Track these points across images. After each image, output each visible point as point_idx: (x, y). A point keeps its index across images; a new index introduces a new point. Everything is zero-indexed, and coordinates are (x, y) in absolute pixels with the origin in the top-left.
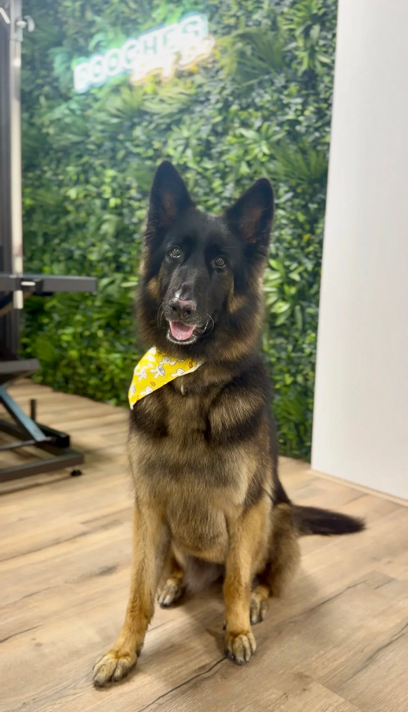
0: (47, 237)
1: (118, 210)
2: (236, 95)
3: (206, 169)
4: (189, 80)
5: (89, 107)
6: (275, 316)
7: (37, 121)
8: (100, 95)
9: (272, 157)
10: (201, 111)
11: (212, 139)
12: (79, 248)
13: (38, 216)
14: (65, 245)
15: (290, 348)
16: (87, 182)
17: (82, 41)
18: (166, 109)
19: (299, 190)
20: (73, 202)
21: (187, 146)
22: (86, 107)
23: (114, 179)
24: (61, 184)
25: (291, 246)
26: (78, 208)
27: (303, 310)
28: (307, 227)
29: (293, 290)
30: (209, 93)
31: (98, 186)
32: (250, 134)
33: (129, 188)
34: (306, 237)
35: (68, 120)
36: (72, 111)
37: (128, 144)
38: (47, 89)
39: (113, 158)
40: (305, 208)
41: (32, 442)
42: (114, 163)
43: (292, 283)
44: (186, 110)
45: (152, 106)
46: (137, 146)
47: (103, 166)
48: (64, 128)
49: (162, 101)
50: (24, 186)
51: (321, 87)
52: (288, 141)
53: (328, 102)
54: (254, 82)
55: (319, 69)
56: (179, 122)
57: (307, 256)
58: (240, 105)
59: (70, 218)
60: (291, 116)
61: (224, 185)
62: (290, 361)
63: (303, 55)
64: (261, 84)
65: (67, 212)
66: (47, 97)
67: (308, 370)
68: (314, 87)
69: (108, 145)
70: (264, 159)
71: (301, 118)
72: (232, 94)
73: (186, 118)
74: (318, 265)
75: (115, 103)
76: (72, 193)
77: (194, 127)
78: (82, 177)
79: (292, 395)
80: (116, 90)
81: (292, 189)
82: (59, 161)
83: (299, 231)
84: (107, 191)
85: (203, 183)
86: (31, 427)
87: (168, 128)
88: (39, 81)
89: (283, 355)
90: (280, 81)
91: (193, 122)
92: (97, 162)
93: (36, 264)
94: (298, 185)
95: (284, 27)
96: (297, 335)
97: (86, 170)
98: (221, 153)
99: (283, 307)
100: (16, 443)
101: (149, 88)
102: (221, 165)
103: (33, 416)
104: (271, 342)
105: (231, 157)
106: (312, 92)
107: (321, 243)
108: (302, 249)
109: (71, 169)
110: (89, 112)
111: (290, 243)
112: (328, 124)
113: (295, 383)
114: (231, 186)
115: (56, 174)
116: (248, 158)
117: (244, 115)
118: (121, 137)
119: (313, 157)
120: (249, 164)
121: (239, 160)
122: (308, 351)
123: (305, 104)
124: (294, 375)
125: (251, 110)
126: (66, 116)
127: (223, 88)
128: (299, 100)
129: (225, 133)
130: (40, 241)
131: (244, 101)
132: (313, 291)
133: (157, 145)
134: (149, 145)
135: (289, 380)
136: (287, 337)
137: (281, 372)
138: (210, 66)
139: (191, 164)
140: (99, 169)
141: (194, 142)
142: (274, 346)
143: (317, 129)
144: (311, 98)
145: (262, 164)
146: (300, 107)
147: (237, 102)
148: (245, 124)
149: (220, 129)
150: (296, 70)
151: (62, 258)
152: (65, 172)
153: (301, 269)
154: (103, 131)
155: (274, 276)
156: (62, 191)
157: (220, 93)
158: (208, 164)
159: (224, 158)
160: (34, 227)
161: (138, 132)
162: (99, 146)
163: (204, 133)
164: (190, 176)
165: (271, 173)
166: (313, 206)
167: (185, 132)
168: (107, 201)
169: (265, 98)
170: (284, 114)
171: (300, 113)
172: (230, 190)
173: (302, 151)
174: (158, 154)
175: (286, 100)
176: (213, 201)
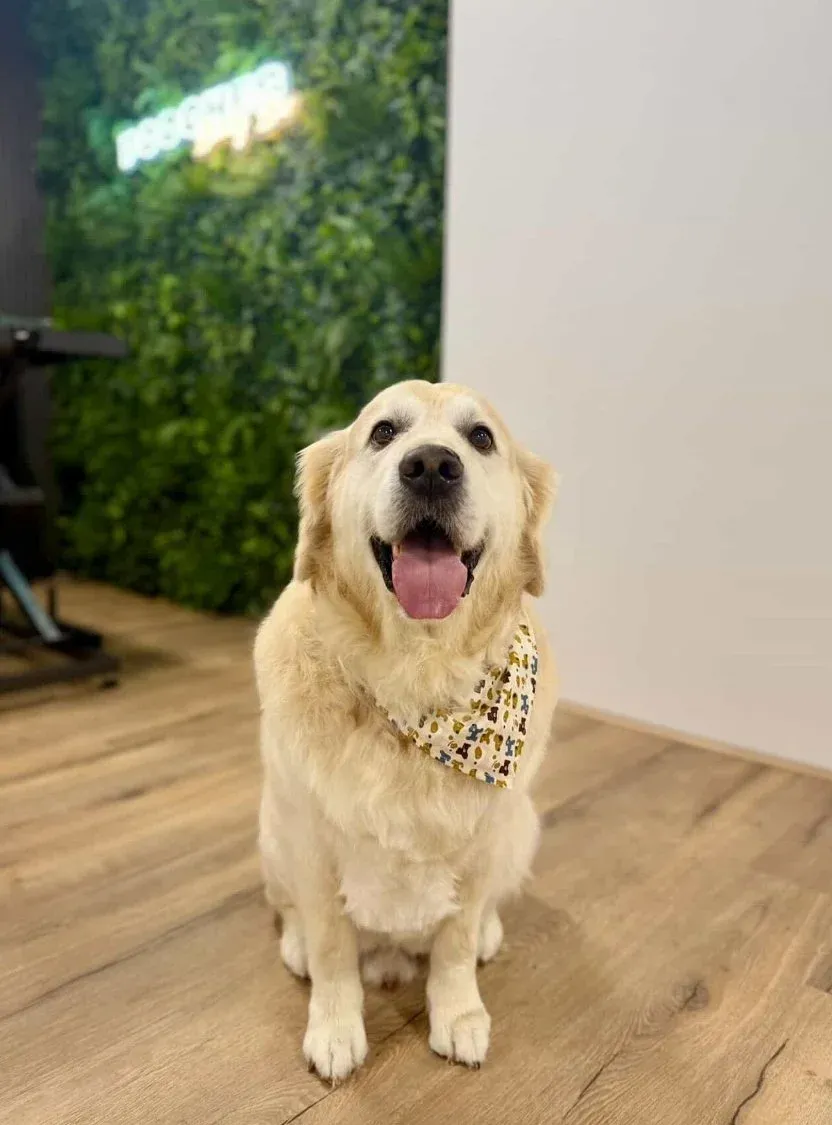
1: (181, 331)
2: (330, 170)
3: (293, 271)
4: (268, 152)
7: (70, 211)
8: (153, 174)
9: (376, 255)
10: (285, 194)
11: (301, 231)
12: (130, 386)
16: (138, 294)
17: (126, 100)
18: (238, 190)
20: (120, 322)
21: (267, 240)
23: (174, 289)
24: (104, 299)
28: (424, 347)
30: (293, 169)
31: (154, 297)
32: (345, 223)
33: (193, 299)
34: (423, 360)
35: (111, 209)
36: (116, 198)
37: (192, 242)
38: (82, 168)
39: (172, 259)
40: (418, 321)
42: (172, 266)
44: (265, 192)
45: (219, 188)
46: (204, 243)
47: (160, 273)
48: (105, 221)
49: (232, 181)
51: (434, 159)
52: (394, 231)
54: (350, 152)
55: (432, 135)
56: (256, 209)
58: (335, 183)
60: (397, 197)
61: (318, 292)
63: (410, 115)
64: (360, 156)
66: (85, 179)
68: (426, 159)
69: (165, 243)
71: (410, 202)
72: (325, 169)
73: (265, 203)
75: (175, 185)
76: (120, 309)
77: (277, 215)
80: (175, 167)
81: (403, 296)
82: (101, 266)
83: (413, 352)
84: (165, 305)
85: (290, 290)
87: (243, 216)
88: (71, 157)
90: (383, 151)
91: (274, 209)
92: (152, 267)
94: (411, 291)
95: (387, 79)
97: (139, 279)
98: (312, 249)
101: (215, 163)
102: (313, 266)
105: (325, 252)
109: (117, 278)
110: (139, 198)
114: (327, 293)
115: (96, 286)
116: (347, 254)
117: (338, 197)
118: (183, 231)
119: (426, 253)
120: (347, 265)
121: (334, 258)
123: (416, 182)
125: (348, 191)
126: (106, 203)
127: (313, 162)
128: (407, 177)
129: (316, 222)
131: (341, 179)
133: (229, 239)
134: (218, 240)
139: (275, 265)
140: (155, 277)
141: (276, 235)
143: (430, 215)
144: (423, 175)
145: (364, 264)
146: (409, 186)
147: (330, 180)
148: (341, 211)
149: (309, 217)
150: (402, 136)
152: (107, 283)
157: (309, 167)
158: (297, 265)
159: (316, 255)
161: (206, 225)
162: (153, 244)
163: (290, 221)
164: (273, 281)
165: (378, 276)
166: (429, 319)
167: (266, 222)
168: (164, 319)
169: (365, 174)
170: (389, 194)
171: (409, 193)
172: (326, 300)
173: (413, 247)
174: (231, 253)
175: (391, 176)
176: (304, 314)
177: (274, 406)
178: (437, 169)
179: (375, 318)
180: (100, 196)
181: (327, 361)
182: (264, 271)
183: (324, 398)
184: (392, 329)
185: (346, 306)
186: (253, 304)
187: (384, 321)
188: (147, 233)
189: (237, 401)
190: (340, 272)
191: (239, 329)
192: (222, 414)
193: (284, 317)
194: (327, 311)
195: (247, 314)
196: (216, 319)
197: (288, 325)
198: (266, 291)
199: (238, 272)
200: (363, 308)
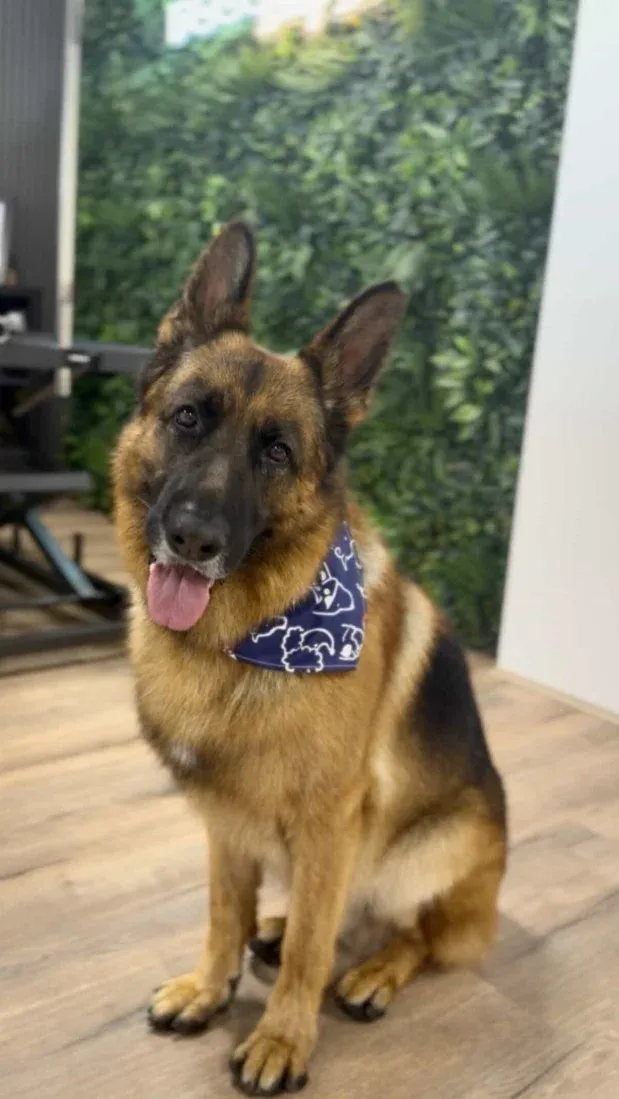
0: (112, 278)
2: (420, 69)
3: (365, 185)
4: (346, 40)
5: (187, 71)
6: (456, 427)
7: (105, 89)
8: (207, 53)
9: (470, 174)
10: (363, 92)
11: (379, 137)
12: (160, 298)
13: (99, 243)
14: (140, 293)
15: (478, 477)
16: (178, 192)
18: (308, 84)
19: (509, 228)
20: (156, 223)
21: (337, 146)
22: (182, 71)
23: (221, 191)
24: (137, 194)
25: (488, 318)
26: (163, 234)
27: (502, 418)
28: (518, 288)
29: (487, 388)
30: (377, 63)
31: (197, 199)
32: (437, 133)
33: (242, 207)
34: (515, 303)
35: (154, 92)
36: (161, 78)
37: (247, 138)
38: (123, 38)
39: (221, 157)
40: (514, 257)
41: (72, 597)
42: (222, 164)
43: (487, 375)
44: (339, 86)
45: (287, 79)
46: (261, 140)
47: (205, 170)
48: (146, 104)
49: (302, 72)
50: (81, 193)
51: (553, 65)
52: (496, 148)
53: (562, 88)
54: (449, 49)
55: (553, 37)
56: (327, 107)
57: (515, 333)
58: (425, 85)
59: (150, 249)
60: (503, 108)
61: (392, 211)
62: (477, 498)
63: (528, 11)
64: (459, 54)
65: (143, 240)
66: (124, 52)
67: (502, 514)
68: (542, 65)
69: (214, 135)
70: (459, 176)
71: (519, 114)
72: (414, 66)
73: (339, 100)
74: (530, 349)
75: (230, 69)
76: (155, 209)
77: (352, 117)
78: (171, 185)
79: (477, 550)
80: (231, 48)
81: (498, 225)
82: (136, 156)
83: (504, 293)
84: (209, 210)
85: (360, 206)
86: (73, 574)
87: (310, 116)
88: (112, 25)
89: (467, 489)
90: (489, 50)
91: (349, 109)
92: (196, 162)
93: (92, 320)
94: (509, 220)
96: (489, 458)
97: (178, 173)
98: (391, 161)
99: (470, 413)
100: (49, 598)
101: (283, 49)
102: (390, 181)
103: (77, 558)
104: (451, 467)
105: (404, 168)
106: (537, 71)
107: (536, 315)
108: (507, 321)
109: (156, 172)
110: (188, 81)
111: (489, 312)
112: (559, 125)
113: (482, 534)
114: (403, 215)
115: (130, 177)
116: (434, 171)
117: (430, 101)
118: (236, 124)
119: (532, 176)
120: (434, 182)
121: (418, 173)
122: (505, 483)
123: (526, 92)
124: (481, 520)
125: (442, 95)
126: (149, 84)
127: (400, 57)
128: (517, 84)
130: (100, 283)
131: (434, 80)
132: (519, 391)
133: (291, 139)
134: (278, 139)
135: (472, 527)
136: (473, 460)
137: (462, 515)
138: (380, 19)
139: (344, 176)
140: (198, 174)
141: (348, 140)
142: (453, 474)
143: (543, 133)
144: (537, 83)
145: (454, 183)
146: (518, 96)
147: (420, 80)
148: (432, 117)
149: (390, 122)
150: (516, 35)
151: (134, 311)
152: (144, 176)
153: (503, 354)
154: (207, 114)
155: (461, 363)
156: (140, 205)
157: (395, 63)
158: (370, 178)
159: (395, 168)
160: (92, 260)
161: (263, 118)
162: (201, 136)
163: (366, 127)
165: (469, 200)
166: (529, 255)
167: (337, 124)
168: (208, 226)
169: (464, 77)
170: (493, 105)
171: (519, 104)
172: (401, 220)
173: (517, 166)
174: (292, 155)
175: (497, 83)
176: (374, 236)
178: (555, 78)
179: (459, 248)
180: (143, 76)
182: (330, 181)
184: (479, 263)
185: (424, 234)
186: (312, 221)
187: (471, 252)
188: (193, 122)
189: (283, 330)
190: (425, 189)
191: (295, 248)
193: (348, 239)
194: (401, 235)
195: (306, 231)
196: (271, 231)
197: (353, 247)
198: (332, 205)
199: (298, 180)
200: (447, 234)
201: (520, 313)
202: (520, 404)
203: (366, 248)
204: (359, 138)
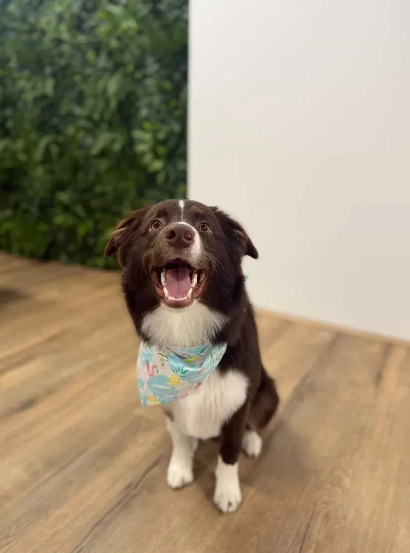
3: (80, 42)
9: (140, 32)
11: (84, 15)
19: (165, 61)
21: (60, 21)
27: (174, 166)
28: (173, 94)
29: (163, 150)
32: (116, 10)
33: (8, 60)
34: (173, 103)
37: (4, 19)
40: (170, 78)
43: (160, 142)
46: (13, 21)
52: (151, 17)
57: (174, 119)
61: (98, 56)
70: (133, 34)
74: (184, 127)
77: (65, 3)
81: (159, 61)
83: (166, 97)
85: (78, 55)
94: (164, 57)
98: (92, 28)
102: (93, 39)
105: (101, 32)
107: (185, 108)
108: (170, 113)
111: (159, 108)
114: (104, 57)
116: (119, 32)
120: (119, 39)
121: (109, 34)
129: (94, 9)
133: (31, 19)
134: (23, 19)
139: (65, 36)
141: (67, 17)
145: (132, 38)
148: (113, 2)
149: (89, 6)
153: (168, 130)
155: (147, 137)
158: (82, 38)
159: (96, 32)
161: (12, 8)
163: (76, 9)
164: (66, 48)
165: (141, 46)
166: (177, 76)
167: (58, 8)
172: (103, 61)
173: (166, 27)
174: (34, 28)
176: (89, 71)
177: (70, 130)
179: (138, 75)
181: (107, 102)
182: (59, 42)
183: (104, 126)
184: (150, 83)
185: (118, 66)
186: (52, 64)
187: (145, 77)
189: (42, 127)
190: (114, 43)
191: (43, 80)
192: (33, 136)
193: (74, 73)
194: (104, 70)
195: (48, 70)
196: (26, 73)
197: (77, 78)
198: (61, 55)
199: (39, 42)
200: (130, 68)
201: (176, 108)
202: (184, 156)
203: (85, 78)
204: (72, 16)
